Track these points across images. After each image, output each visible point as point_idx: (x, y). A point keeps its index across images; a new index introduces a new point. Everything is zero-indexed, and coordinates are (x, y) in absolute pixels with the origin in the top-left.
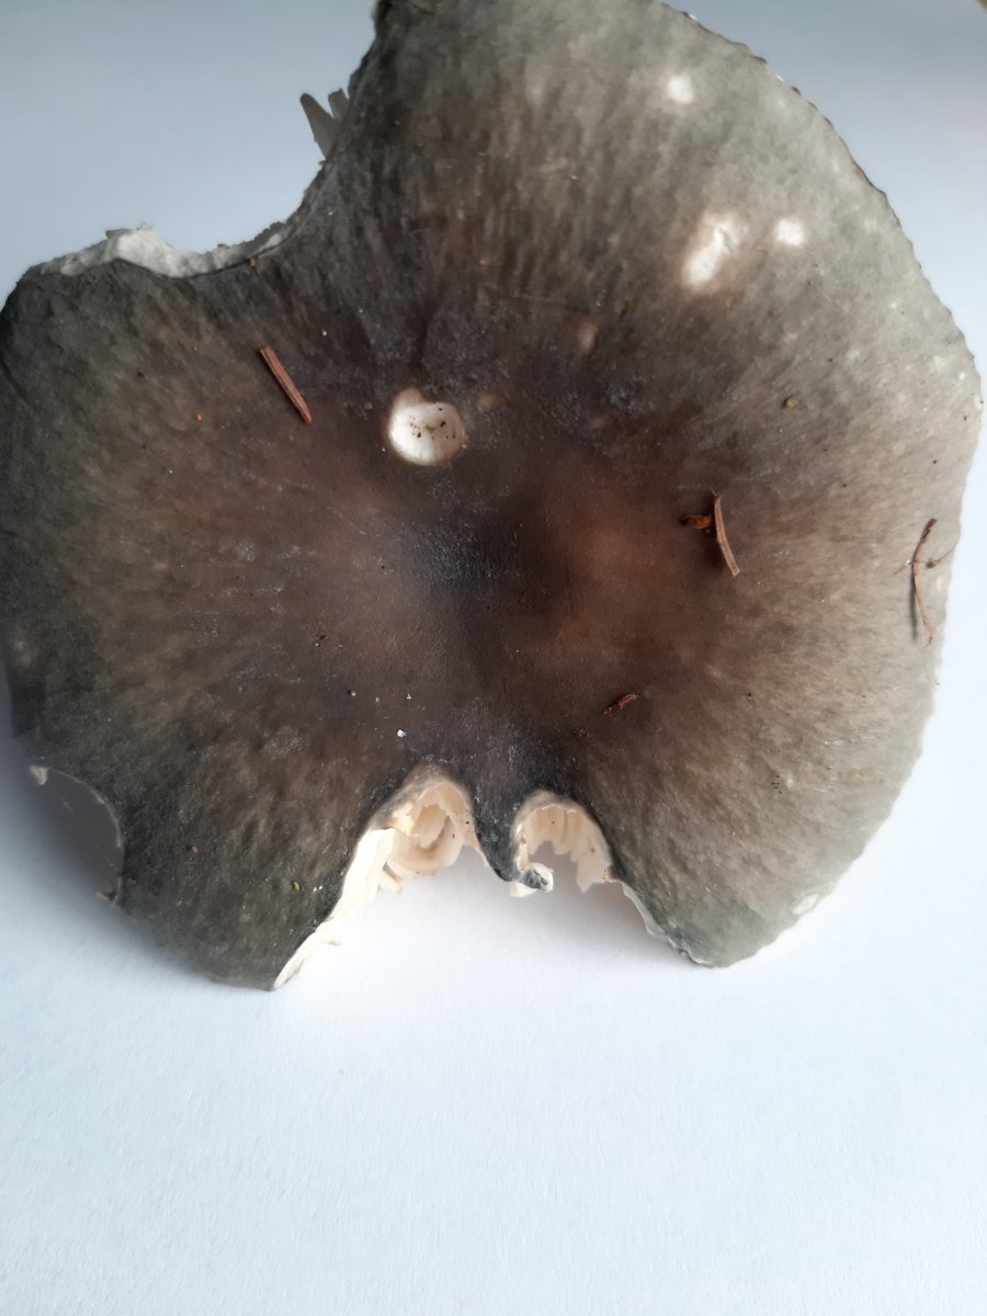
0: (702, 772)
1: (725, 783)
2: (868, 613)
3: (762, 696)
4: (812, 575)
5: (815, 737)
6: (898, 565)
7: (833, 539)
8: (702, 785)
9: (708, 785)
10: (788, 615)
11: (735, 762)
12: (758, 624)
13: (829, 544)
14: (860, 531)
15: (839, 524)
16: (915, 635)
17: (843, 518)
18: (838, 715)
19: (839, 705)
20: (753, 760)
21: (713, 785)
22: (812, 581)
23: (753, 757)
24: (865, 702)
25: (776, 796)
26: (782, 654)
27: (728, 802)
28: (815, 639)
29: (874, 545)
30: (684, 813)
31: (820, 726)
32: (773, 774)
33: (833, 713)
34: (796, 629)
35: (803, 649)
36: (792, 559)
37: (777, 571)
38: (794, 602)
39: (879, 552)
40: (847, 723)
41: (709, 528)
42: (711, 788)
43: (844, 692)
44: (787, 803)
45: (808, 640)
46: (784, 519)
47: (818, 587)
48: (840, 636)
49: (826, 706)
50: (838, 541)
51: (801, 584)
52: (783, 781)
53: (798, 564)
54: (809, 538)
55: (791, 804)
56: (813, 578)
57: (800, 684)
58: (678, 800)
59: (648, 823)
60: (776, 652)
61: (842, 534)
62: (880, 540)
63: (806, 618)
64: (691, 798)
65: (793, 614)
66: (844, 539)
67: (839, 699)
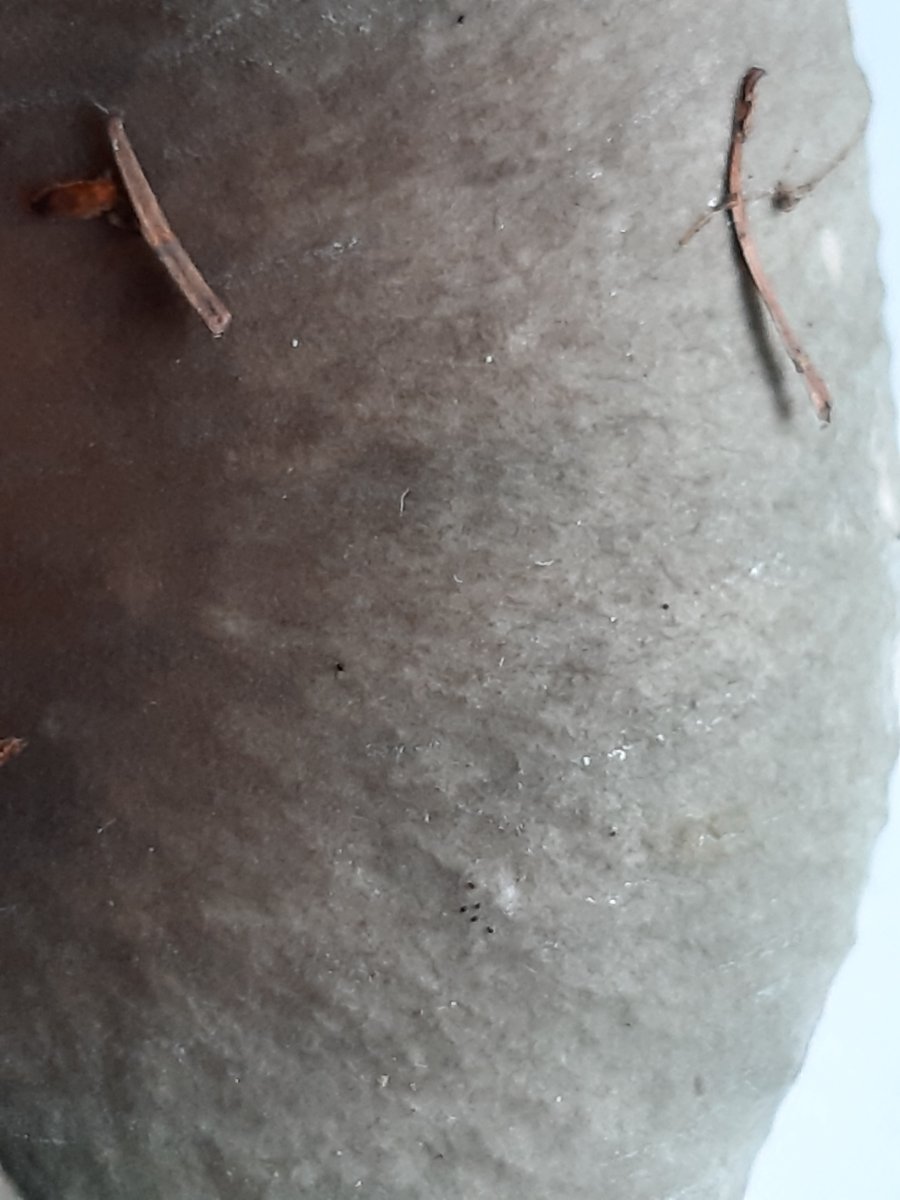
0: (252, 919)
1: (322, 938)
2: (628, 371)
3: (375, 664)
4: (441, 290)
5: (552, 751)
6: (682, 216)
7: (473, 179)
8: (261, 959)
9: (279, 953)
10: (401, 419)
11: (339, 869)
12: (320, 462)
13: (466, 193)
14: (543, 139)
15: (477, 133)
16: (783, 408)
17: (482, 112)
18: (601, 674)
19: (600, 644)
20: (388, 855)
21: (290, 953)
22: (445, 308)
23: (389, 844)
24: (673, 623)
25: (480, 945)
26: (407, 531)
27: (344, 991)
28: (490, 472)
29: (597, 174)
30: (228, 1052)
31: (556, 716)
32: (456, 883)
33: (586, 671)
34: (431, 454)
35: (460, 507)
36: (370, 255)
37: (341, 300)
38: (407, 379)
39: (616, 190)
40: (632, 691)
41: (114, 210)
42: (289, 962)
43: (605, 607)
44: (515, 958)
45: (470, 479)
46: (317, 146)
47: (465, 324)
48: (560, 450)
49: (560, 657)
50: (491, 181)
51: (417, 322)
52: (489, 896)
53: (393, 267)
54: (403, 186)
55: (528, 956)
56: (444, 300)
57: (475, 608)
58: (200, 1018)
59: (129, 1108)
60: (388, 530)
61: (494, 157)
62: (610, 156)
63: (453, 418)
64: (240, 1005)
65: (414, 411)
66: (502, 170)
67: (594, 629)
